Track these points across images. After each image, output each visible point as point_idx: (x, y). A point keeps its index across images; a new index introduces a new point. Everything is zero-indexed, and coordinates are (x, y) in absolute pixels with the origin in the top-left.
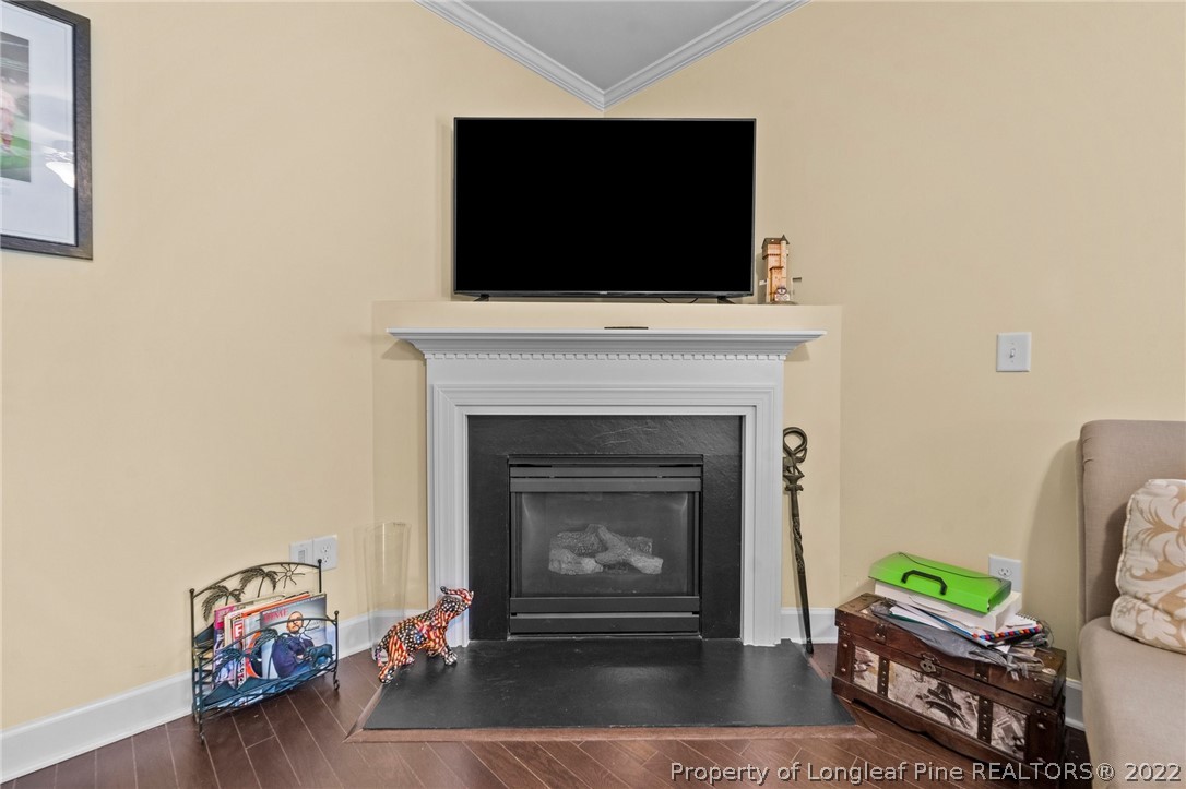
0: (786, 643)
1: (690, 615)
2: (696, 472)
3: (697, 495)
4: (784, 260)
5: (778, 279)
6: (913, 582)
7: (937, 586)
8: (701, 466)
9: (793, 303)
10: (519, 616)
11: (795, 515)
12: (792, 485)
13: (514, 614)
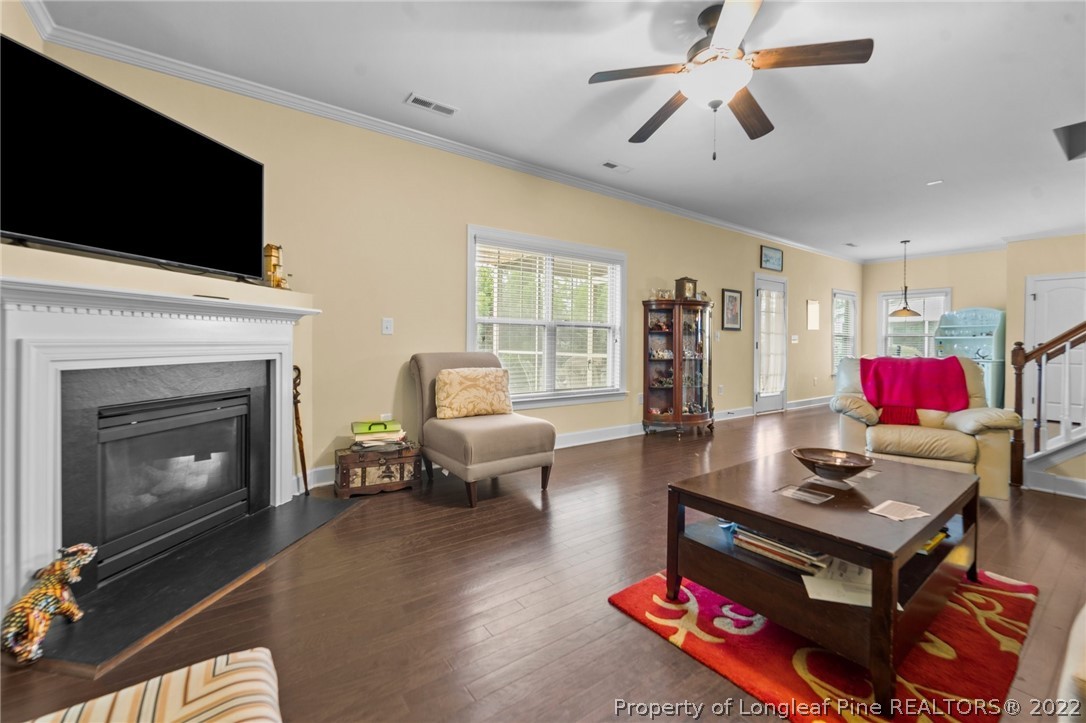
0: (294, 496)
1: (240, 503)
2: (244, 400)
3: (244, 418)
4: (281, 261)
5: (279, 273)
6: (374, 428)
7: (383, 427)
8: (249, 396)
9: (289, 290)
10: (106, 562)
11: (297, 418)
12: (296, 402)
13: (101, 562)
